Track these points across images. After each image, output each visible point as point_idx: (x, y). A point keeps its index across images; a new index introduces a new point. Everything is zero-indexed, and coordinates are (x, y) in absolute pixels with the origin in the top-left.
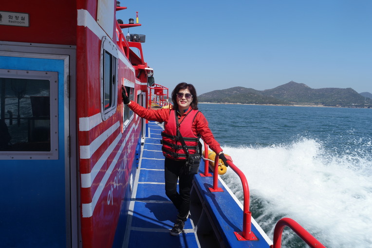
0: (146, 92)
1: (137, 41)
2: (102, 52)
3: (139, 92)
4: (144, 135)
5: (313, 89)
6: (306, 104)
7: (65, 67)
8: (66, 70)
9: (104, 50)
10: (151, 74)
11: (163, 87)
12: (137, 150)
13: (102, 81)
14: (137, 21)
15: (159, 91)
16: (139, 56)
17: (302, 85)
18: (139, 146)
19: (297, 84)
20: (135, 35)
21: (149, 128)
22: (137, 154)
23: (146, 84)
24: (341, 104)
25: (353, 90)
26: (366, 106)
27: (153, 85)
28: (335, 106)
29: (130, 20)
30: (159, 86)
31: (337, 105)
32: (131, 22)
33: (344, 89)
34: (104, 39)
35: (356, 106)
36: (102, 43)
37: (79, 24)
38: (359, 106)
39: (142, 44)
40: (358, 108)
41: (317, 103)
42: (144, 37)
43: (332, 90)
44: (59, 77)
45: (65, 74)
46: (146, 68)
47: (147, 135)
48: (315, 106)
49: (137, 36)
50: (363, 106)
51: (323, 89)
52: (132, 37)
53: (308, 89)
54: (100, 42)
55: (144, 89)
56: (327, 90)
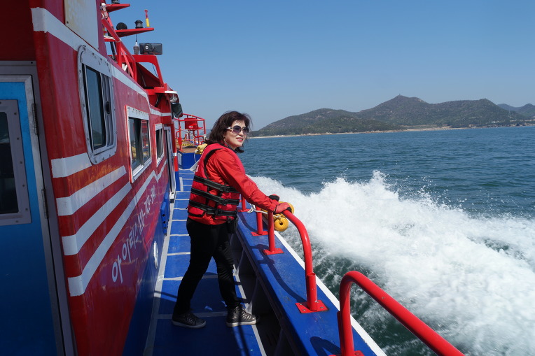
0: (172, 126)
1: (150, 52)
2: (80, 68)
3: (159, 126)
4: (174, 188)
5: (432, 105)
6: (425, 127)
7: (27, 92)
8: (30, 97)
9: (83, 65)
10: (175, 99)
11: (197, 118)
12: (163, 209)
13: (85, 108)
14: (147, 24)
15: (191, 123)
16: (155, 74)
17: (414, 99)
18: (165, 203)
19: (407, 98)
20: (146, 44)
21: (181, 179)
22: (164, 215)
23: (170, 114)
24: (475, 123)
25: (489, 102)
26: (513, 123)
27: (181, 116)
28: (467, 126)
29: (137, 23)
30: (191, 117)
31: (470, 126)
32: (139, 25)
33: (477, 101)
34: (81, 50)
35: (499, 124)
36: (79, 55)
37: (36, 29)
38: (503, 124)
39: (158, 57)
40: (501, 127)
41: (440, 125)
42: (161, 46)
43: (459, 103)
44: (20, 106)
45: (28, 101)
46: (166, 92)
47: (178, 188)
48: (439, 129)
49: (150, 45)
50: (508, 123)
51: (446, 103)
52: (142, 47)
53: (424, 105)
54: (76, 53)
55: (167, 122)
56: (451, 104)
